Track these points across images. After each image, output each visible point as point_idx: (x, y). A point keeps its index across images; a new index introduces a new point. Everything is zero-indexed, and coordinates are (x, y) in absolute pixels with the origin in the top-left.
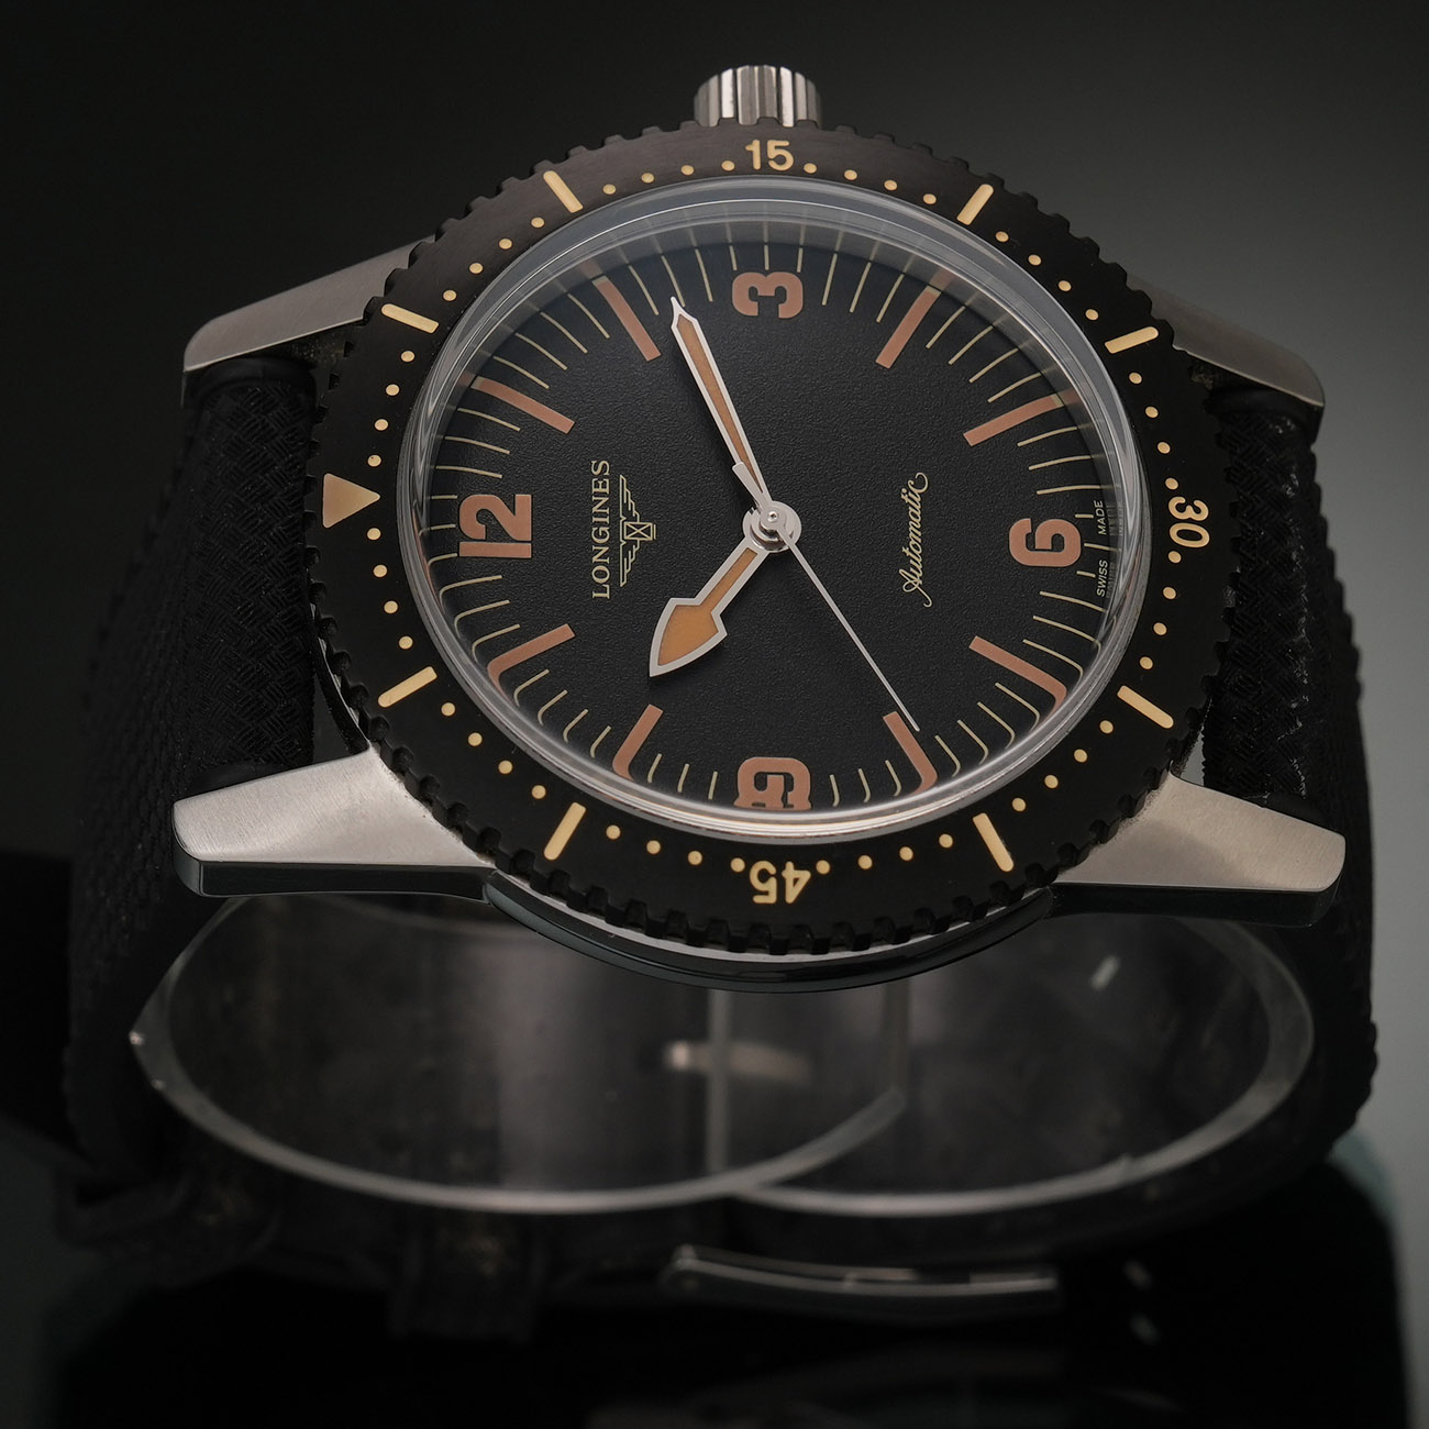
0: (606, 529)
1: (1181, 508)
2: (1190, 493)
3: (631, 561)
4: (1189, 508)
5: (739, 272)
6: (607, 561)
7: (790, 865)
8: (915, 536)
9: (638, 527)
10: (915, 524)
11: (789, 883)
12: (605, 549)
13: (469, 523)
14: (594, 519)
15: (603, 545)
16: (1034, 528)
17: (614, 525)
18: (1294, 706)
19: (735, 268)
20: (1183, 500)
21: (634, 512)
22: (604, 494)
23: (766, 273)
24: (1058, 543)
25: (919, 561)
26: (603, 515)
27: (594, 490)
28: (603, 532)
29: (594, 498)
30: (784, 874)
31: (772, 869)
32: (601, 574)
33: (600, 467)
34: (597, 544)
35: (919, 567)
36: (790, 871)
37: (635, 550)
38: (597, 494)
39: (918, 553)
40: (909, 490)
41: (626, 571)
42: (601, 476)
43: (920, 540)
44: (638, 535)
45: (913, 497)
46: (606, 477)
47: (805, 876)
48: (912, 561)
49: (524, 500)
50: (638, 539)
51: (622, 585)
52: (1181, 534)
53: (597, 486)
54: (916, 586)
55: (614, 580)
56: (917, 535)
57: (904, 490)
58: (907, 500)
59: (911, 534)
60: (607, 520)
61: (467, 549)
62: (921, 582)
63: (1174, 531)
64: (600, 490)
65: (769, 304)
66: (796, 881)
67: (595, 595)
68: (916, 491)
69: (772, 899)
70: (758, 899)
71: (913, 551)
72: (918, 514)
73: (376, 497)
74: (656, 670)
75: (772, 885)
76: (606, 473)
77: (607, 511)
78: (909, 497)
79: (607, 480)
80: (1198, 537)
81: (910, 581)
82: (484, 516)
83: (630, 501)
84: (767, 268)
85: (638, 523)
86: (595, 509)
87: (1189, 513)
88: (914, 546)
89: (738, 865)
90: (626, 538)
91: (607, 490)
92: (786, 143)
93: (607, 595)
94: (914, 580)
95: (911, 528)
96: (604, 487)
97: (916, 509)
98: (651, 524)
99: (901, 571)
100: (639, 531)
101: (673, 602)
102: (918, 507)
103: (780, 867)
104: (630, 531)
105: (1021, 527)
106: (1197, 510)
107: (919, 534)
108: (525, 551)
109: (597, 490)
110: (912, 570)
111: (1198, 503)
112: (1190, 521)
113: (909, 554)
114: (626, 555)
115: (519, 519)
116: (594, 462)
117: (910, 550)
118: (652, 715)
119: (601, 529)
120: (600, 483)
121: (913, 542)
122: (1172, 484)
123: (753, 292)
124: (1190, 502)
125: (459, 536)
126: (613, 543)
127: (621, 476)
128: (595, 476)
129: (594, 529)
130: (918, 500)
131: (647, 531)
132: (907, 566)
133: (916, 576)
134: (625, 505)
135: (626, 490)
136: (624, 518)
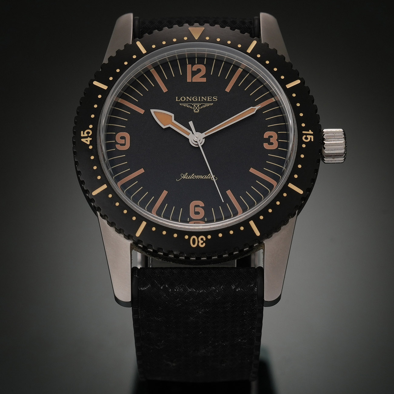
0: (197, 100)
1: (202, 239)
2: (207, 241)
3: (187, 106)
4: (202, 242)
5: (277, 134)
6: (187, 100)
7: (91, 139)
8: (197, 177)
9: (198, 108)
10: (202, 177)
11: (86, 139)
12: (191, 100)
13: (196, 67)
14: (199, 97)
16: (201, 207)
17: (198, 102)
19: (279, 132)
20: (205, 239)
21: (202, 107)
22: (207, 99)
23: (277, 140)
24: (197, 213)
25: (190, 178)
26: (201, 99)
27: (208, 97)
28: (196, 99)
29: (206, 97)
31: (90, 135)
32: (183, 99)
33: (215, 99)
34: (192, 98)
35: (188, 178)
36: (89, 139)
37: (191, 107)
39: (193, 178)
41: (184, 105)
42: (212, 99)
43: (197, 178)
44: (195, 108)
46: (212, 100)
47: (88, 143)
48: (190, 176)
49: (204, 80)
50: (194, 108)
51: (180, 104)
52: (194, 240)
53: (209, 98)
54: (183, 177)
55: (181, 102)
56: (198, 177)
58: (209, 175)
59: (198, 176)
60: (199, 100)
61: (189, 67)
62: (184, 178)
63: (195, 237)
64: (208, 99)
65: (268, 141)
66: (87, 141)
67: (177, 97)
69: (82, 135)
70: (82, 132)
71: (193, 176)
72: (205, 178)
73: (197, 38)
74: (152, 111)
75: (86, 135)
76: (213, 100)
77: (202, 100)
78: (210, 176)
80: (194, 243)
81: (184, 175)
82: (199, 71)
83: (205, 106)
84: (279, 141)
85: (199, 108)
86: (202, 97)
87: (201, 242)
88: (195, 177)
89: (91, 126)
90: (194, 105)
91: (208, 100)
92: (312, 140)
93: (177, 100)
95: (200, 176)
96: (209, 100)
98: (199, 111)
99: (187, 173)
100: (196, 108)
101: (173, 115)
102: (207, 178)
103: (90, 137)
104: (196, 106)
105: (201, 204)
106: (202, 244)
107: (199, 178)
108: (189, 80)
110: (188, 176)
111: (204, 244)
112: (198, 242)
113: (192, 175)
114: (189, 105)
115: (199, 79)
116: (217, 97)
119: (197, 99)
120: (211, 99)
121: (196, 176)
122: (209, 237)
123: (272, 137)
124: (204, 242)
125: (193, 64)
126: (192, 102)
127: (213, 104)
128: (212, 97)
129: (197, 97)
130: (209, 178)
131: (196, 110)
132: (188, 175)
133: (186, 177)
134: (204, 105)
135: (209, 105)
136: (200, 105)
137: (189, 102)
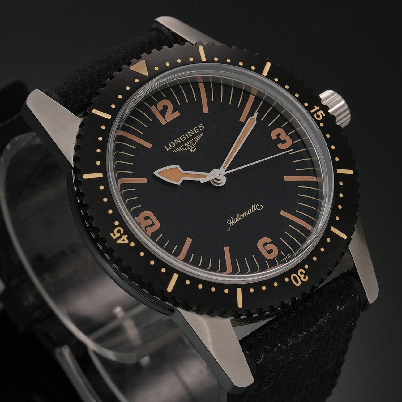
0: (185, 138)
1: (302, 273)
2: (307, 273)
3: (182, 150)
4: (303, 275)
5: (282, 128)
6: (177, 144)
7: (127, 236)
9: (192, 146)
10: (247, 213)
11: (122, 239)
12: (180, 142)
13: (160, 105)
14: (186, 134)
15: (180, 140)
16: (269, 243)
17: (188, 140)
18: (279, 345)
19: (282, 126)
20: (304, 272)
21: (196, 142)
22: (194, 132)
23: (287, 135)
24: (270, 251)
25: (238, 220)
26: (189, 136)
27: (194, 129)
28: (184, 138)
29: (191, 130)
30: (123, 236)
31: (122, 232)
32: (172, 145)
33: (201, 127)
34: (180, 139)
35: (236, 221)
36: (125, 237)
37: (185, 149)
38: (193, 131)
40: (255, 206)
41: (178, 150)
42: (199, 129)
44: (190, 147)
45: (254, 208)
46: (200, 130)
47: (127, 242)
48: (236, 219)
49: (177, 114)
50: (189, 148)
51: (173, 152)
52: (295, 278)
53: (195, 129)
54: (230, 224)
55: (173, 149)
56: (245, 215)
57: (254, 205)
58: (252, 207)
59: (244, 214)
60: (188, 137)
61: (153, 108)
62: (232, 224)
63: (294, 275)
64: (195, 131)
65: (279, 140)
66: (124, 240)
67: (165, 147)
68: (257, 208)
69: (114, 237)
70: (112, 234)
71: (239, 218)
72: (251, 212)
73: (147, 75)
74: (156, 173)
75: (118, 235)
76: (201, 129)
77: (191, 136)
78: (253, 207)
79: (199, 131)
80: (297, 282)
81: (231, 221)
82: (165, 107)
83: (198, 140)
84: (289, 134)
85: (193, 145)
86: (189, 132)
87: (302, 276)
88: (241, 217)
89: (117, 223)
90: (187, 145)
91: (196, 132)
92: (324, 115)
93: (168, 150)
94: (232, 222)
95: (245, 213)
96: (197, 131)
97: (251, 211)
98: (196, 149)
99: (232, 217)
100: (191, 147)
101: (178, 166)
102: (253, 211)
103: (124, 234)
104: (190, 145)
105: (267, 240)
106: (304, 278)
107: (246, 216)
108: (163, 123)
109: (194, 130)
110: (234, 220)
111: (307, 277)
112: (300, 278)
113: (238, 216)
114: (182, 148)
115: (171, 116)
116: (201, 124)
117: (239, 217)
118: (144, 180)
119: (184, 137)
120: (197, 129)
121: (242, 216)
122: (306, 267)
123: (279, 135)
124: (305, 274)
125: (155, 104)
126: (183, 143)
127: (203, 133)
128: (198, 127)
129: (183, 136)
130: (255, 210)
131: (193, 149)
132: (234, 218)
133: (233, 222)
134: (196, 139)
135: (200, 137)
136: (192, 141)
137: (180, 144)
